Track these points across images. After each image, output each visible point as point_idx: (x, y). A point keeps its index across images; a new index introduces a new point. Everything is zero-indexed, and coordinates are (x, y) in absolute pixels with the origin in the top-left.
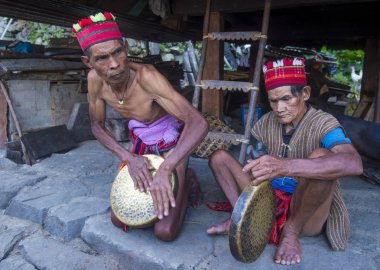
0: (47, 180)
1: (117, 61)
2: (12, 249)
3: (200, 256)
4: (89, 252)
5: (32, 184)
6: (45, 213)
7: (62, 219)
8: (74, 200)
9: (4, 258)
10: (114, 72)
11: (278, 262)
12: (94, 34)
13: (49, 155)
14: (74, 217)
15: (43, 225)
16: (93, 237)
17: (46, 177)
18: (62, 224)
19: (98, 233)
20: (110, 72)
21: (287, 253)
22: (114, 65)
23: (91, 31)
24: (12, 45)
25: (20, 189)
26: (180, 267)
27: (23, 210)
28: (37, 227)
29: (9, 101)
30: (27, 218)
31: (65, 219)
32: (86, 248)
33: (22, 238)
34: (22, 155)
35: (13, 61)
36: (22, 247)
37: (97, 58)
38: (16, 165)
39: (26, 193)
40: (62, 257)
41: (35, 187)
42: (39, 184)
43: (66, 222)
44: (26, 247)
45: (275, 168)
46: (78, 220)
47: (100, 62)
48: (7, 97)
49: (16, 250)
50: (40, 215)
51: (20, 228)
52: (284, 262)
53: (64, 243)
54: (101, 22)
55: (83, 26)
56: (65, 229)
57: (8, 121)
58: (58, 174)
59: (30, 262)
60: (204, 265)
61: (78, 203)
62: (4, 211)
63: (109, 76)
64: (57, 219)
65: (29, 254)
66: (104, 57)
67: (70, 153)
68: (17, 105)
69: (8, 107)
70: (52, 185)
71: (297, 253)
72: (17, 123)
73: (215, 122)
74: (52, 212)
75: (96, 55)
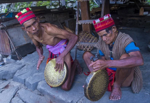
0: (25, 67)
1: (35, 27)
2: (15, 94)
3: (80, 97)
4: (40, 95)
5: (20, 69)
6: (25, 80)
7: (30, 83)
8: (34, 75)
9: (13, 98)
10: (34, 32)
11: (111, 99)
12: (23, 18)
13: (26, 55)
14: (34, 82)
15: (25, 84)
16: (41, 90)
17: (25, 65)
18: (31, 84)
19: (43, 88)
20: (33, 32)
21: (115, 96)
22: (34, 29)
23: (22, 17)
24: (6, 15)
25: (16, 71)
26: (72, 101)
27: (18, 79)
28: (23, 85)
29: (9, 37)
30: (20, 82)
31: (31, 83)
32: (39, 93)
33: (19, 90)
34: (17, 56)
35: (8, 22)
36: (18, 93)
37: (27, 28)
38: (15, 61)
39: (18, 73)
40: (31, 97)
41: (21, 70)
42: (22, 69)
43: (32, 84)
44: (19, 93)
45: (103, 65)
46: (36, 83)
47: (28, 29)
48: (8, 36)
49: (17, 95)
50: (23, 81)
51: (17, 86)
52: (113, 100)
53: (32, 91)
54: (26, 12)
55: (19, 16)
56: (32, 86)
57: (10, 44)
58: (29, 63)
59: (21, 99)
60: (81, 101)
61: (36, 76)
62: (12, 79)
63: (33, 33)
64: (29, 83)
65: (20, 96)
66: (29, 26)
67: (33, 54)
68: (12, 38)
69: (9, 40)
70: (27, 68)
71: (119, 95)
72: (13, 45)
73: (88, 35)
74: (27, 80)
75: (26, 26)
